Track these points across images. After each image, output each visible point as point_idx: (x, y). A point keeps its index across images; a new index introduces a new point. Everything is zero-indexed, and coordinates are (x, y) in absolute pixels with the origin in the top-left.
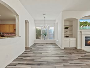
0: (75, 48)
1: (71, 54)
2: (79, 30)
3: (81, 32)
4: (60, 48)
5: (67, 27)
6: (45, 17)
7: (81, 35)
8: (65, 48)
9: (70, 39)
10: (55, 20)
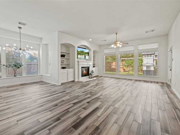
0: (73, 81)
1: (71, 87)
2: (76, 59)
3: (78, 62)
4: (54, 85)
5: (64, 54)
6: (20, 28)
7: (78, 65)
8: (62, 84)
9: (68, 71)
10: (41, 39)
